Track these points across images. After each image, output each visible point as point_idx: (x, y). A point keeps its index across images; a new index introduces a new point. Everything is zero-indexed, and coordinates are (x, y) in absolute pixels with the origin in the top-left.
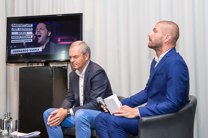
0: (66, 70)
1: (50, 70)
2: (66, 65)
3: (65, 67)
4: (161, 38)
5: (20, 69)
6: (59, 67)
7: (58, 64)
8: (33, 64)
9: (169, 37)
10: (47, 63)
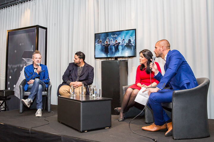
0: (127, 62)
1: (118, 62)
2: (127, 59)
3: (126, 60)
4: (160, 50)
5: (102, 62)
6: (123, 61)
7: (123, 59)
9: (164, 47)
10: (116, 58)
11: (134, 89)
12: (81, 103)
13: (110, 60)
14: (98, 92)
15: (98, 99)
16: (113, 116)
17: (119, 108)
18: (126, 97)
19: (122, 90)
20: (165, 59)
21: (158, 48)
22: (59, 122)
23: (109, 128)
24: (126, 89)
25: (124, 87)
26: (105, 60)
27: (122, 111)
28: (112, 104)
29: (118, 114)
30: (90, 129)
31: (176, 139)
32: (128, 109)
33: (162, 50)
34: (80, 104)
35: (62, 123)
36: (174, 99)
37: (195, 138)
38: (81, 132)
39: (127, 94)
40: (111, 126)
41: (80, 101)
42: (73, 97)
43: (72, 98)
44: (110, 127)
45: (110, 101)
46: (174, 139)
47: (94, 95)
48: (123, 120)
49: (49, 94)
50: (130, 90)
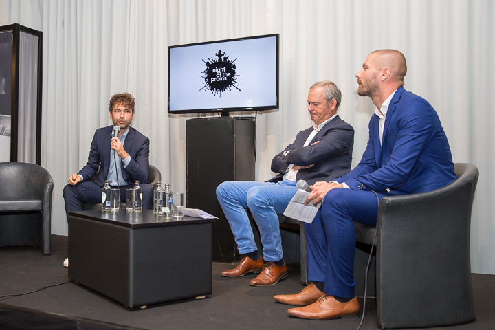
0: (254, 124)
1: (230, 123)
2: (254, 115)
3: (252, 118)
5: (187, 121)
6: (243, 119)
7: (242, 114)
8: (207, 114)
9: (388, 72)
10: (225, 112)
12: (132, 232)
13: (208, 116)
15: (178, 220)
16: (216, 265)
22: (73, 281)
23: (206, 298)
26: (195, 117)
30: (155, 300)
34: (127, 233)
35: (80, 285)
38: (130, 309)
40: (210, 293)
41: (129, 226)
42: (111, 214)
43: (106, 217)
44: (208, 294)
47: (166, 210)
49: (46, 206)
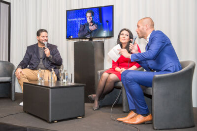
0: (103, 44)
1: (93, 44)
2: (103, 40)
5: (75, 43)
6: (99, 42)
10: (91, 39)
11: (110, 74)
12: (50, 90)
14: (70, 77)
15: (70, 85)
16: (86, 104)
17: (94, 95)
18: (101, 83)
19: (98, 74)
20: (148, 40)
21: (141, 27)
22: (25, 112)
23: (82, 118)
24: (102, 74)
25: (99, 72)
27: (97, 99)
28: (85, 90)
29: (93, 102)
30: (60, 119)
31: (156, 130)
32: (104, 97)
33: (145, 29)
34: (48, 91)
35: (28, 113)
36: (155, 84)
37: (178, 128)
38: (50, 123)
39: (103, 79)
41: (49, 87)
42: (41, 83)
43: (39, 84)
44: (83, 116)
45: (83, 87)
46: (154, 129)
47: (65, 81)
48: (98, 109)
49: (13, 80)
50: (105, 75)
